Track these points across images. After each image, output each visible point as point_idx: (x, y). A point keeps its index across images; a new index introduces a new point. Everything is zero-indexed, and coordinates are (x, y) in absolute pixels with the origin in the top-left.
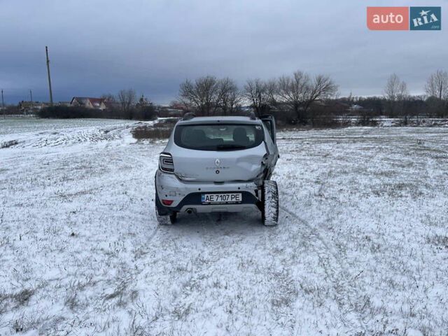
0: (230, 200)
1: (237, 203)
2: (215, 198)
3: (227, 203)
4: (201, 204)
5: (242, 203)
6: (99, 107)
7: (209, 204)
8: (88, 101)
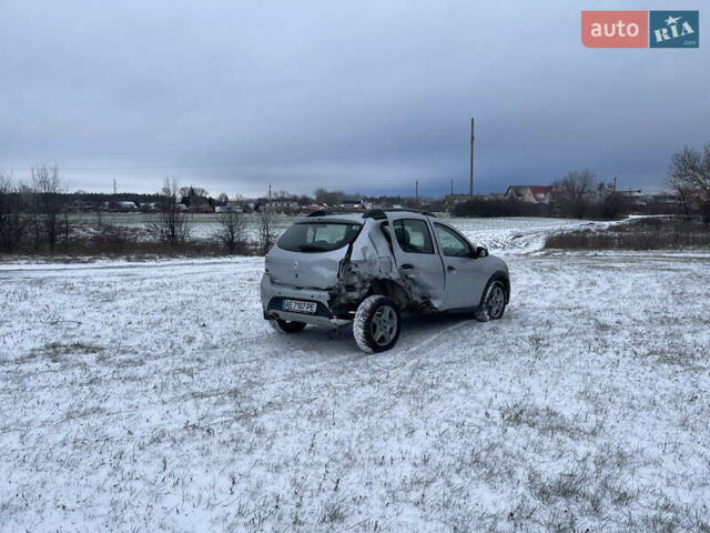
0: (305, 309)
1: (310, 314)
2: (294, 306)
3: (302, 313)
4: (281, 309)
5: (316, 314)
6: (544, 199)
7: (287, 311)
8: (529, 191)
